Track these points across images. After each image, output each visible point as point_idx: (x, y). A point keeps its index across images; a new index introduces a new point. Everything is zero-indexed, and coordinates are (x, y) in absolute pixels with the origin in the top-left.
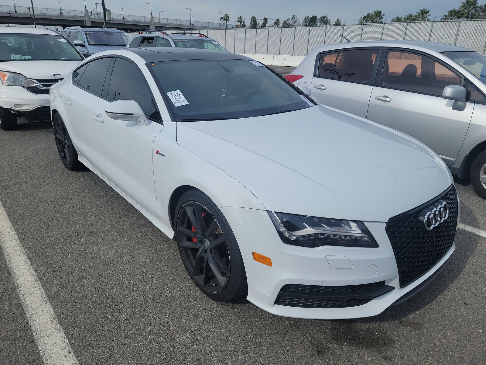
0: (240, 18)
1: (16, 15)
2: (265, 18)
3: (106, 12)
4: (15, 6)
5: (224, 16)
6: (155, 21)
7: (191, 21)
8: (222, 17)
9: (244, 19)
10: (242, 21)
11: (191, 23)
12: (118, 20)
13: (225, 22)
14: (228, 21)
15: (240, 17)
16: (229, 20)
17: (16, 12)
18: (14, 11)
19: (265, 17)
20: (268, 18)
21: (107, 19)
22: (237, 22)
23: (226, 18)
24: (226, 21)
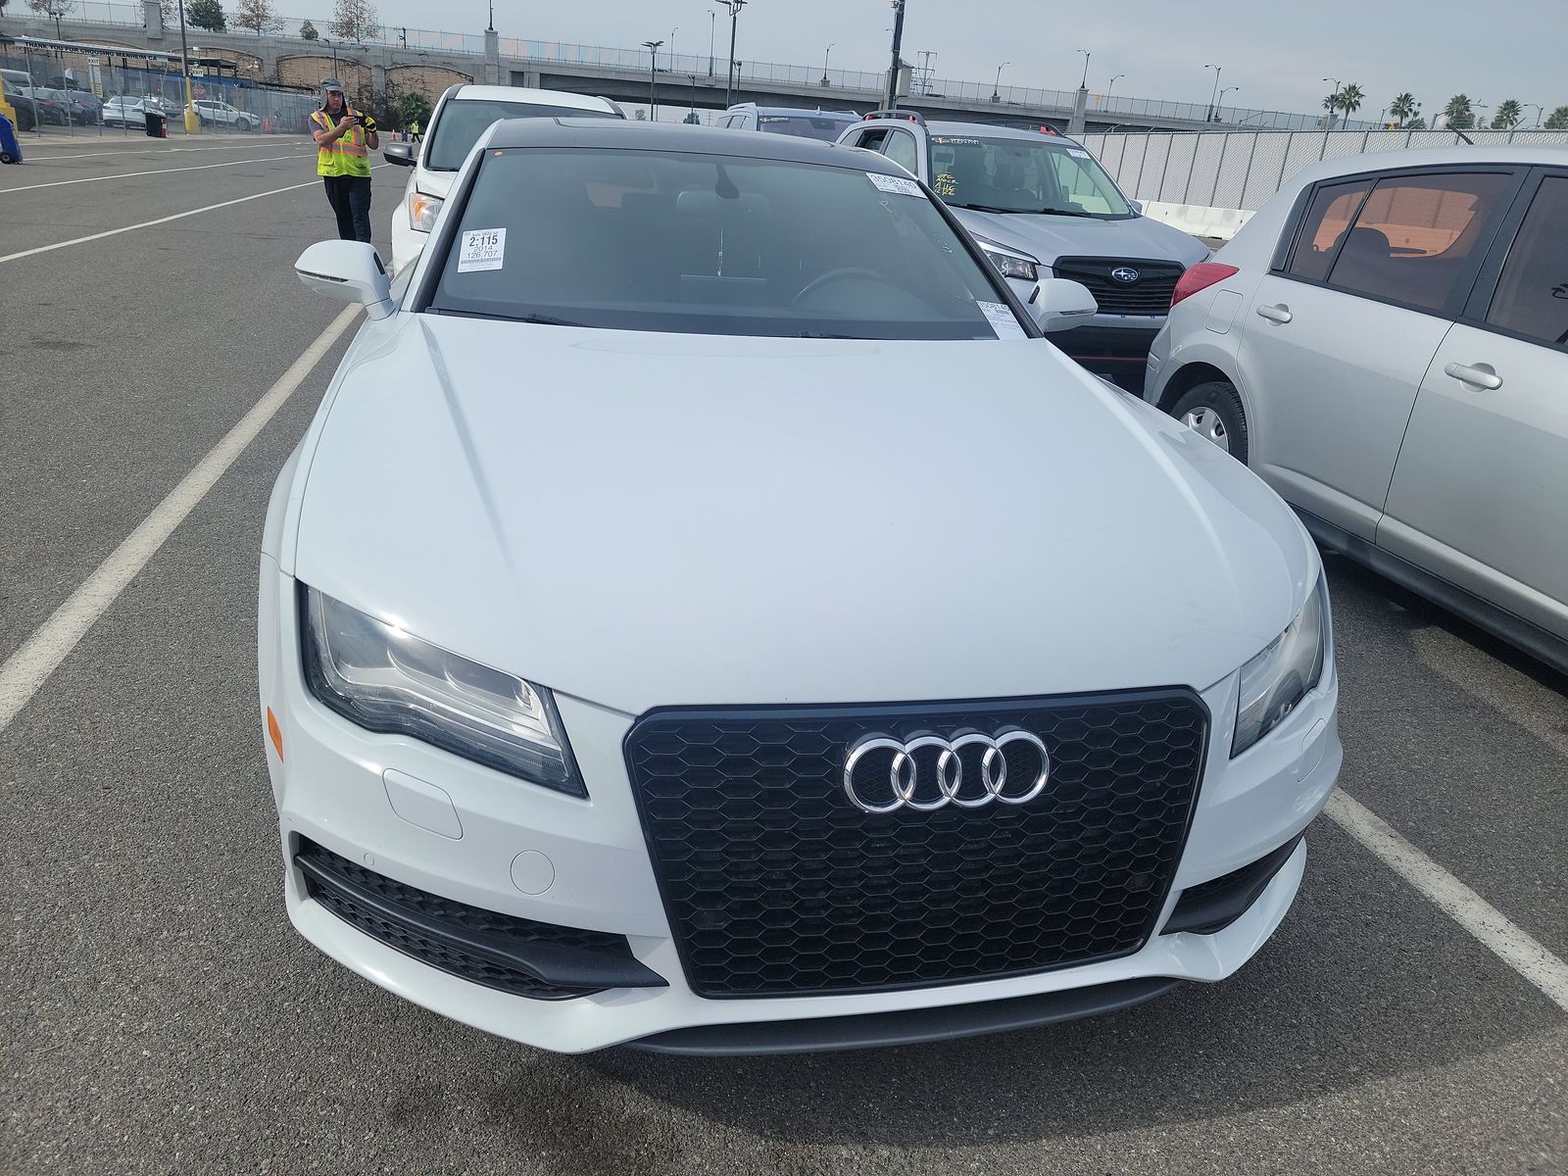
0: (1406, 99)
1: (710, 82)
2: (1507, 103)
3: (900, 72)
4: (712, 58)
5: (1343, 91)
6: (1091, 105)
7: (1212, 106)
8: (1332, 96)
9: (1419, 105)
10: (1411, 110)
11: (1209, 116)
12: (976, 103)
13: (1341, 113)
14: (1354, 109)
15: (1407, 95)
16: (1357, 107)
17: (711, 74)
18: (708, 72)
19: (1510, 99)
20: (1521, 103)
21: (897, 92)
22: (1388, 112)
23: (1348, 99)
24: (1344, 110)
